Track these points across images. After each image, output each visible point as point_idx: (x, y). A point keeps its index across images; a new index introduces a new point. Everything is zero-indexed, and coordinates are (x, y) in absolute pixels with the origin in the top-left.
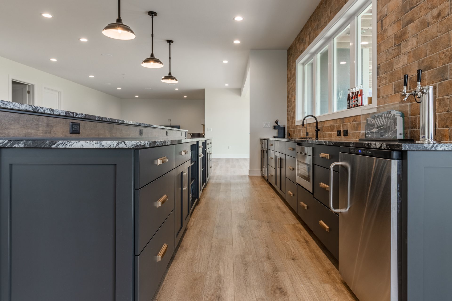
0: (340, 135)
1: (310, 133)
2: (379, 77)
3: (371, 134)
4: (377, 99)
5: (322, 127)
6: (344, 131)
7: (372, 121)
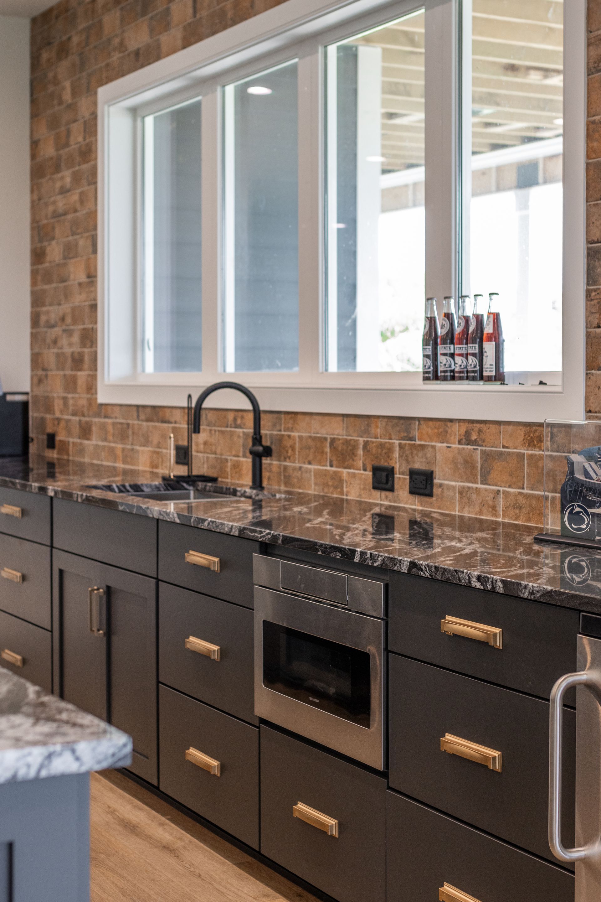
0: (389, 485)
1: (200, 455)
2: (595, 290)
3: (593, 521)
4: (587, 374)
5: (281, 439)
6: (413, 473)
7: (589, 469)
